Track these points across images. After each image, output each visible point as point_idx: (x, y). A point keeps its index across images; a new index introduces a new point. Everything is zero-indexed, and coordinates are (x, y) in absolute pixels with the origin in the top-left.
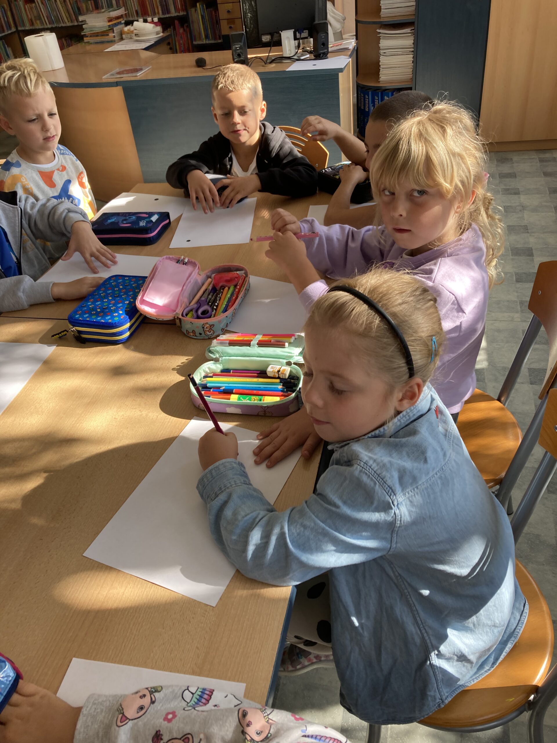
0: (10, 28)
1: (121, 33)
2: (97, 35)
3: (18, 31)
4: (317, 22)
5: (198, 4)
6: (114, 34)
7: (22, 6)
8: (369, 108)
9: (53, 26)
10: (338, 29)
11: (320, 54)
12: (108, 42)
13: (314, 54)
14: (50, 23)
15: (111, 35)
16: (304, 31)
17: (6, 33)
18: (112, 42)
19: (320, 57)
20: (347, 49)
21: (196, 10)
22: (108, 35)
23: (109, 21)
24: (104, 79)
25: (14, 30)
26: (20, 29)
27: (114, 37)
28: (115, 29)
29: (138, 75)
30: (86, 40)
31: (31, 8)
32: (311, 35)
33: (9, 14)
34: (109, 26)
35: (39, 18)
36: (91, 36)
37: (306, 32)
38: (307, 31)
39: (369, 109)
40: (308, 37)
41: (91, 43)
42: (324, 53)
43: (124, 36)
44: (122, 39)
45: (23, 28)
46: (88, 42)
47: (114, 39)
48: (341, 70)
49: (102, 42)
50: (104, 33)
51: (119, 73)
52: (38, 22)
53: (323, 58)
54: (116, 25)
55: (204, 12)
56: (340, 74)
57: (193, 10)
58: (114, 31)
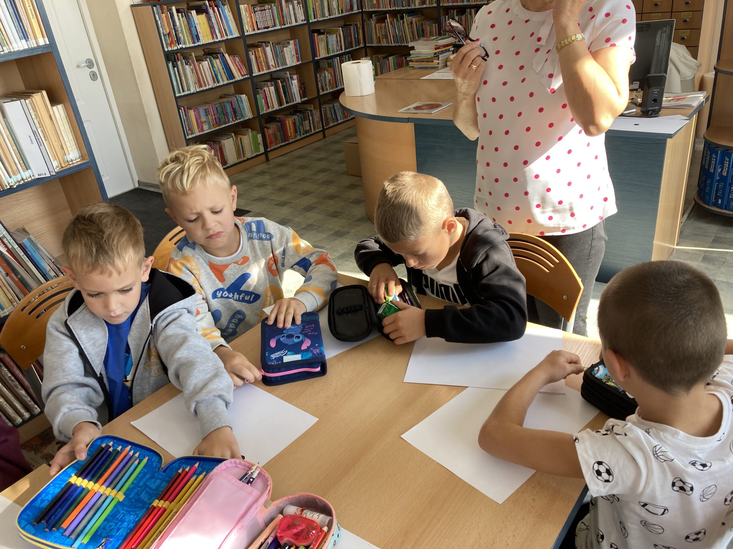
0: (359, 45)
1: (447, 60)
2: (422, 61)
3: (365, 47)
4: (652, 74)
6: (438, 61)
7: (373, 25)
8: (715, 169)
9: (397, 45)
10: (689, 77)
11: (649, 111)
12: (431, 68)
13: (642, 109)
14: (394, 43)
15: (436, 61)
16: (634, 82)
17: (354, 48)
18: (435, 68)
19: (647, 114)
20: (690, 106)
22: (433, 61)
23: (436, 49)
24: (399, 112)
25: (362, 45)
26: (367, 45)
27: (438, 64)
28: (440, 56)
29: (433, 112)
30: (411, 64)
31: (381, 28)
33: (361, 31)
34: (435, 53)
35: (386, 36)
36: (416, 61)
37: (635, 84)
38: (638, 82)
39: (714, 171)
40: (639, 90)
41: (415, 68)
42: (653, 111)
43: (448, 63)
44: (446, 66)
45: (371, 45)
46: (413, 67)
47: (438, 65)
48: (670, 136)
49: (426, 68)
50: (429, 60)
51: (416, 108)
52: (384, 40)
53: (652, 116)
54: (442, 52)
56: (669, 140)
58: (439, 58)
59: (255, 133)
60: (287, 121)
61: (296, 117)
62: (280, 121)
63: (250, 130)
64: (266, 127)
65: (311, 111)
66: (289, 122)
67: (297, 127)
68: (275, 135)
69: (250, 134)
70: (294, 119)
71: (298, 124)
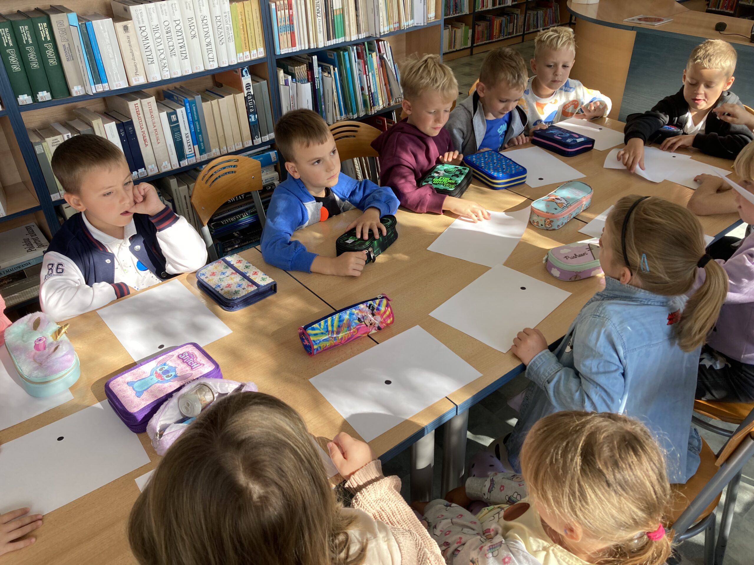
24: (625, 21)
29: (656, 24)
51: (639, 19)
59: (467, 27)
60: (495, 22)
61: (503, 19)
62: (489, 21)
63: (464, 24)
64: (477, 24)
65: (517, 15)
66: (497, 22)
67: (503, 28)
68: (483, 32)
69: (463, 28)
70: (502, 20)
71: (503, 25)
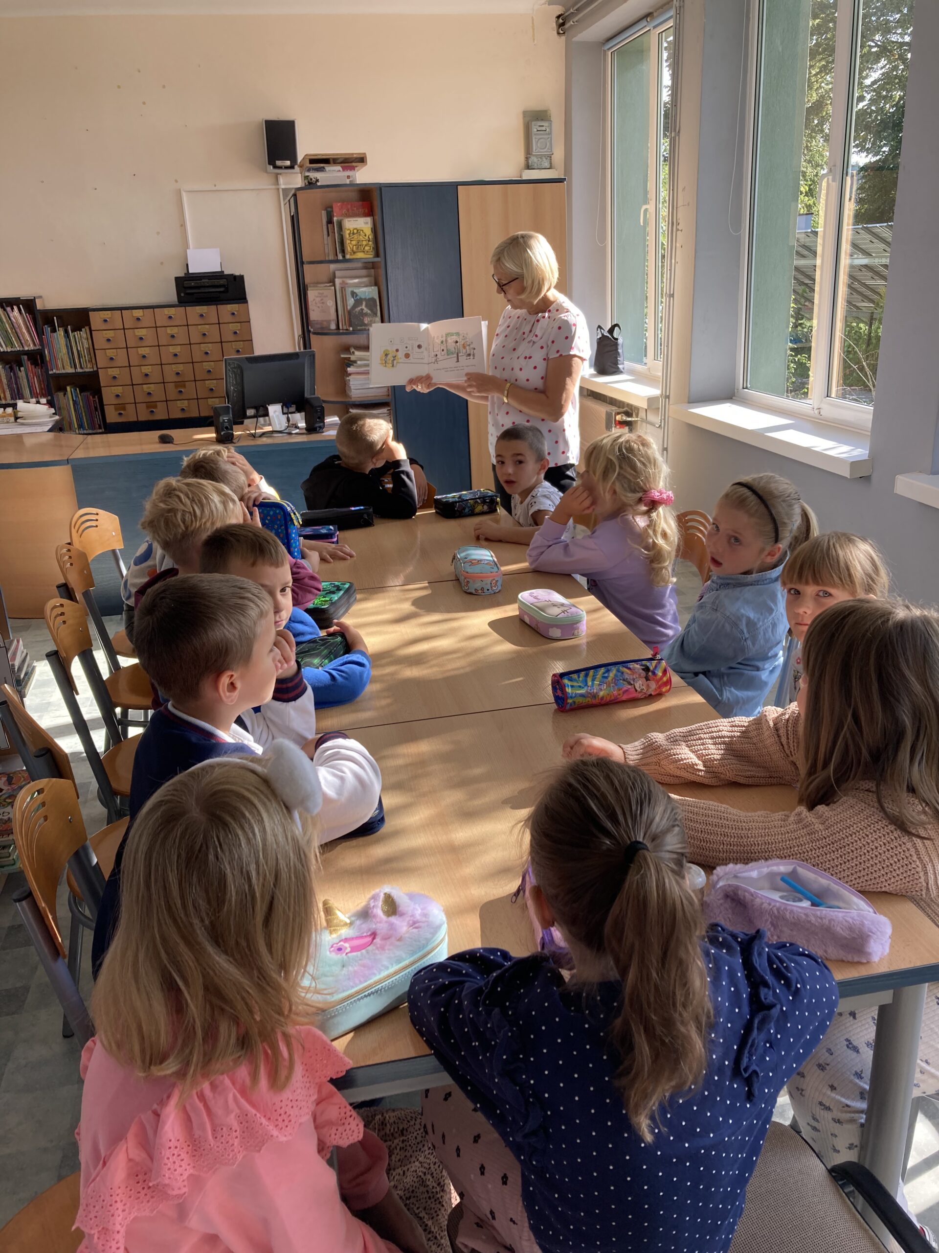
4: (307, 396)
5: (68, 388)
11: (316, 428)
16: (293, 405)
19: (315, 431)
21: (65, 394)
32: (299, 410)
38: (296, 405)
42: (320, 427)
53: (320, 432)
55: (77, 396)
57: (61, 394)
